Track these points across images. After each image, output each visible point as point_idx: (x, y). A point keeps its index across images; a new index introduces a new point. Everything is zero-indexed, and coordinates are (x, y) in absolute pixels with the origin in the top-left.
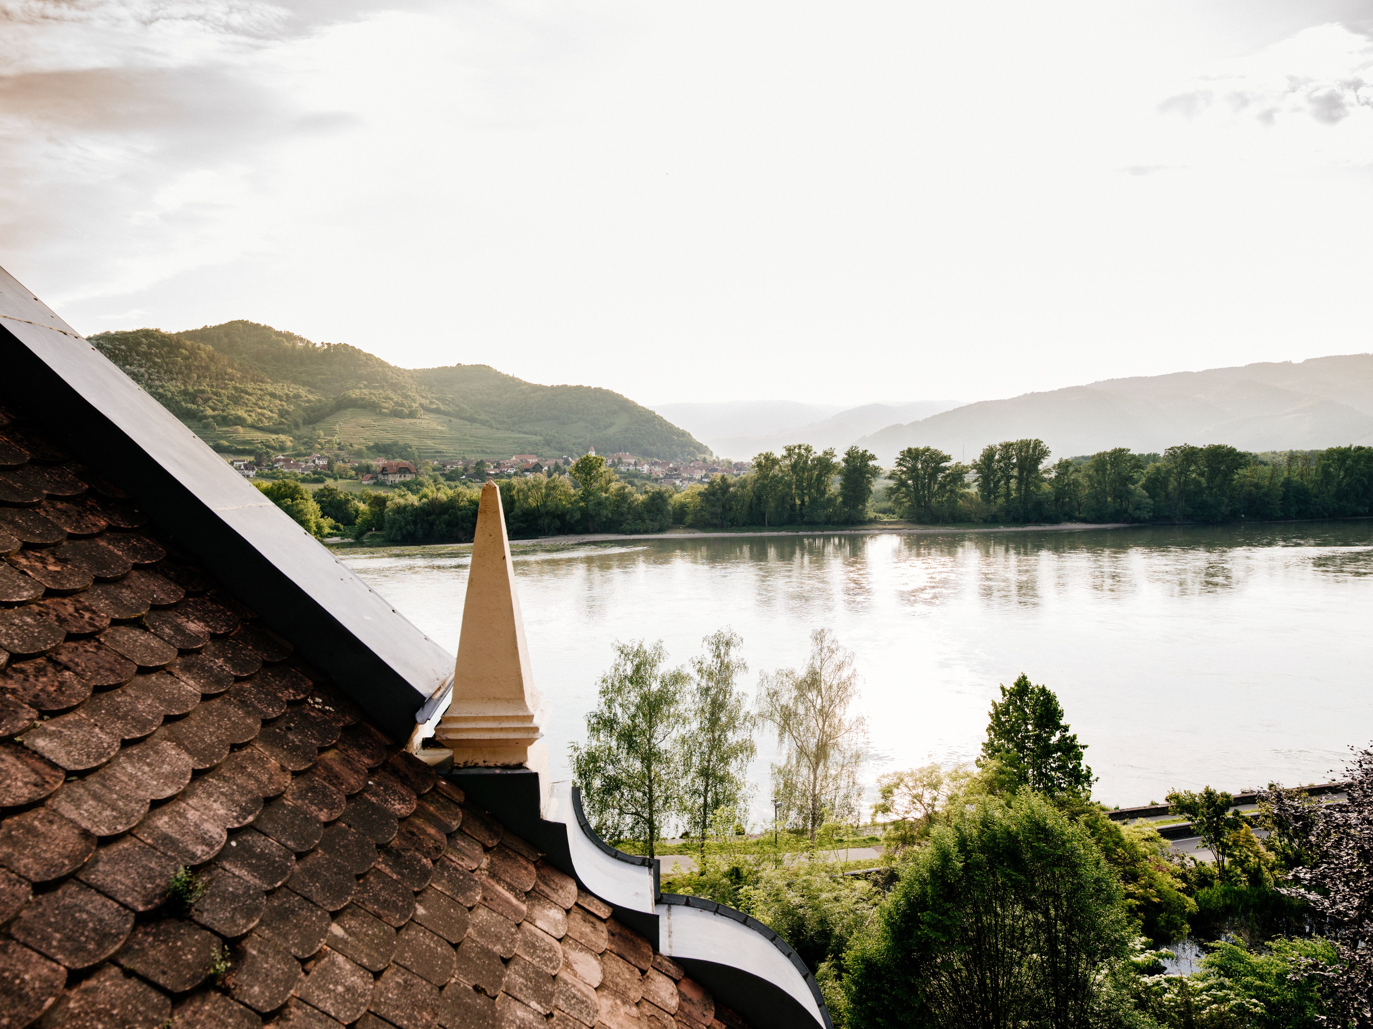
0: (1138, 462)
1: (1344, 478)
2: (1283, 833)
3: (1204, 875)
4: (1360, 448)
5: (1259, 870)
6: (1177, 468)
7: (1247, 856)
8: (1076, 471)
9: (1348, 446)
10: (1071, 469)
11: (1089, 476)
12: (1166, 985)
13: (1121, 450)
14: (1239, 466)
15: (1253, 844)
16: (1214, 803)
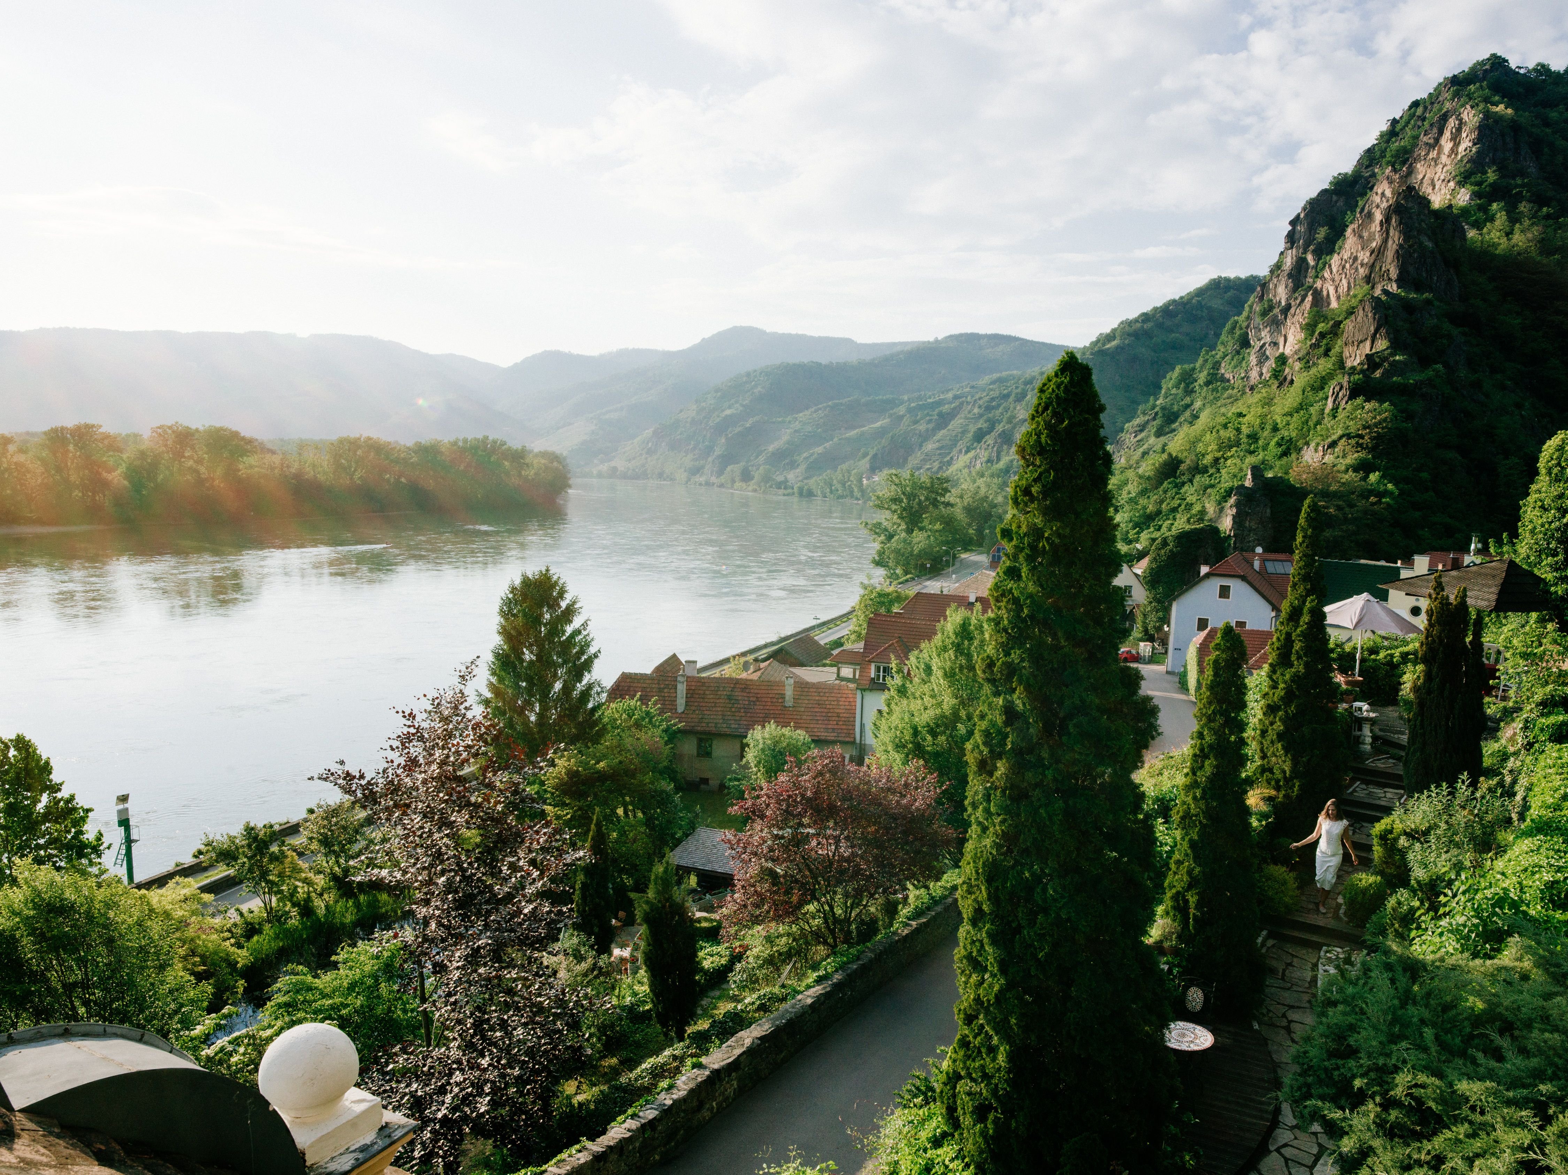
0: (113, 444)
1: (355, 470)
2: (330, 852)
3: (251, 924)
4: (369, 439)
5: (308, 899)
6: (168, 452)
7: (296, 887)
8: (21, 451)
9: (358, 436)
10: (11, 448)
11: (42, 460)
12: (230, 1048)
13: (88, 427)
14: (244, 453)
15: (301, 871)
16: (255, 839)
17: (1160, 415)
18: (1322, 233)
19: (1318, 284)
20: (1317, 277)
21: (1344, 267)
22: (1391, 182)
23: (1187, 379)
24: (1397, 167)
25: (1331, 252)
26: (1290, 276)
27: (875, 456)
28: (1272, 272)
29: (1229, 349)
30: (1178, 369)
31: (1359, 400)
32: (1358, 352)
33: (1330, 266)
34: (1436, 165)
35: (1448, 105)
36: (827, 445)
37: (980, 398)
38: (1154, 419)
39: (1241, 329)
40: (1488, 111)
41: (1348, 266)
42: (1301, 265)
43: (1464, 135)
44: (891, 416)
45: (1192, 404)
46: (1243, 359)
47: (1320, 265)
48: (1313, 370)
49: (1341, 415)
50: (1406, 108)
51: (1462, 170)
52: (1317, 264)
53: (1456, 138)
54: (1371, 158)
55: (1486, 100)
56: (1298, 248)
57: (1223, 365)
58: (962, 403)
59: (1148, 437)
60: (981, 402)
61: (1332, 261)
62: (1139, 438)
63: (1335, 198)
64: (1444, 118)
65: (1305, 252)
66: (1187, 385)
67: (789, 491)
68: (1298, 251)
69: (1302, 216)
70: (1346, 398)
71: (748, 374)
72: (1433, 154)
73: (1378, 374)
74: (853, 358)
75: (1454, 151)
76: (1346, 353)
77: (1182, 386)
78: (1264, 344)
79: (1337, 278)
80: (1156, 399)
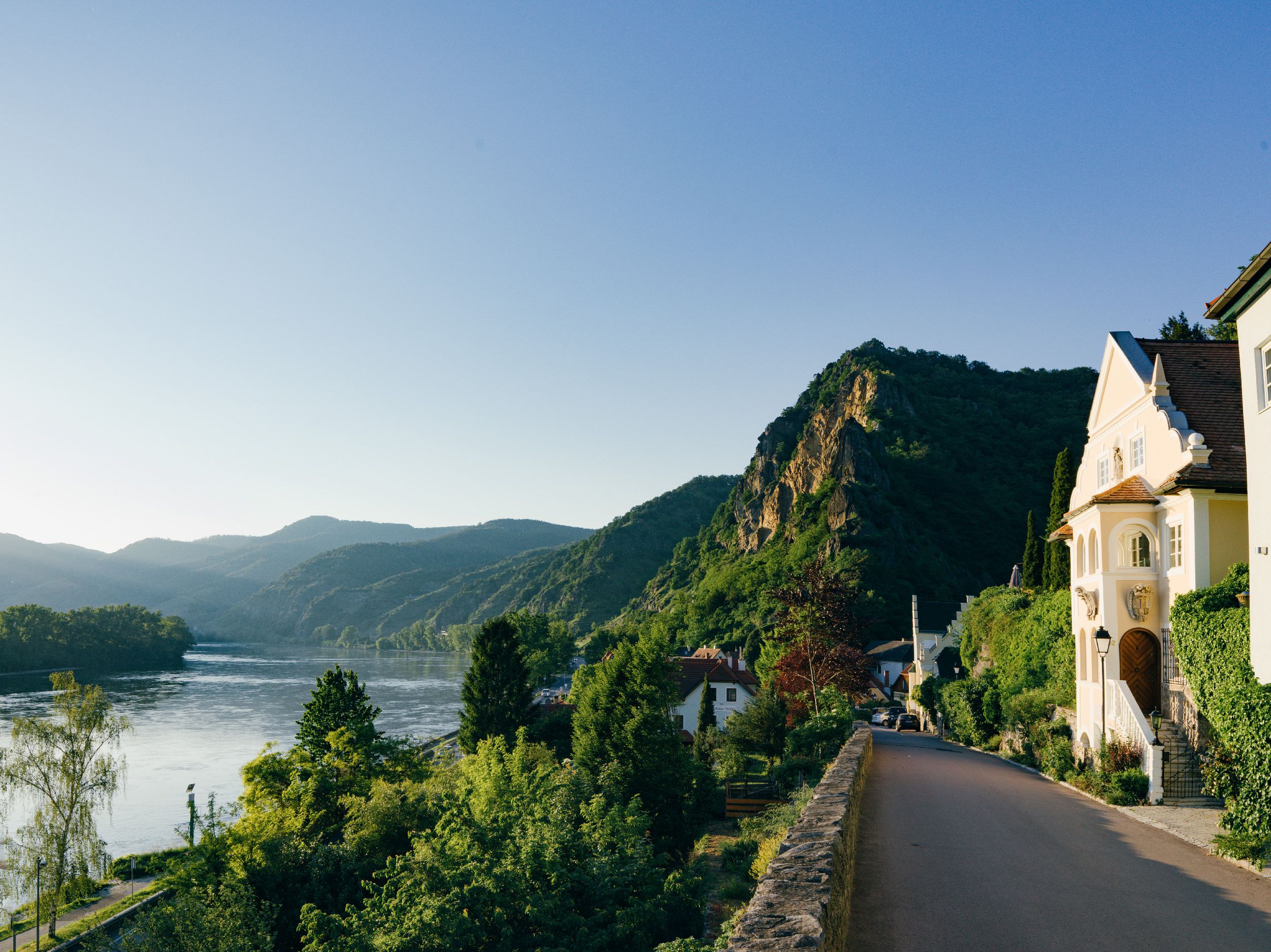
17: (675, 573)
18: (780, 446)
19: (782, 480)
20: (780, 475)
21: (799, 469)
22: (824, 414)
23: (693, 548)
24: (827, 404)
25: (788, 459)
26: (762, 474)
27: (440, 616)
28: (747, 471)
29: (721, 525)
30: (684, 541)
31: (847, 549)
32: (838, 520)
33: (789, 468)
34: (852, 405)
35: (854, 368)
36: (399, 608)
37: (524, 568)
38: (671, 576)
39: (729, 511)
40: (880, 373)
41: (801, 468)
42: (768, 466)
43: (868, 387)
44: (450, 584)
45: (698, 565)
46: (733, 532)
47: (782, 467)
48: (807, 533)
49: (837, 559)
50: (825, 367)
51: (870, 409)
52: (780, 467)
53: (863, 388)
54: (806, 398)
55: (878, 367)
56: (765, 455)
57: (718, 536)
58: (509, 572)
59: (668, 589)
60: (524, 571)
61: (790, 465)
62: (660, 590)
63: (787, 423)
64: (853, 377)
65: (771, 458)
66: (693, 551)
67: (372, 645)
68: (765, 458)
69: (767, 434)
70: (839, 548)
71: (329, 553)
72: (850, 398)
73: (854, 533)
74: (414, 540)
75: (863, 397)
76: (830, 521)
77: (689, 551)
78: (748, 521)
79: (794, 476)
80: (670, 562)
